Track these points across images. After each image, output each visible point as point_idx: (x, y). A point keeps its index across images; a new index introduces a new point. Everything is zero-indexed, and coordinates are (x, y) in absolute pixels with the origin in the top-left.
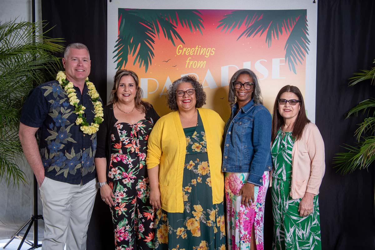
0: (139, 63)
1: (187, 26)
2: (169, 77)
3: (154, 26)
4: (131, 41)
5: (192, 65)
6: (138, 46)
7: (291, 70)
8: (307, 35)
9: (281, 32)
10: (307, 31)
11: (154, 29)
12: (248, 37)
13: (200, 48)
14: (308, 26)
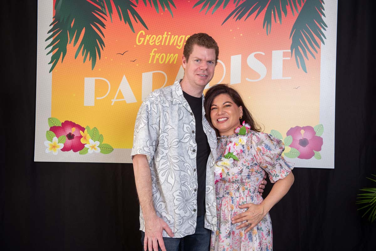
0: (83, 56)
1: (151, 5)
2: (126, 76)
3: (105, 4)
4: (72, 25)
5: (159, 58)
6: (81, 32)
7: (299, 68)
8: (323, 17)
9: (286, 12)
10: (322, 10)
11: (105, 8)
12: (238, 20)
13: (170, 35)
14: (324, 4)
